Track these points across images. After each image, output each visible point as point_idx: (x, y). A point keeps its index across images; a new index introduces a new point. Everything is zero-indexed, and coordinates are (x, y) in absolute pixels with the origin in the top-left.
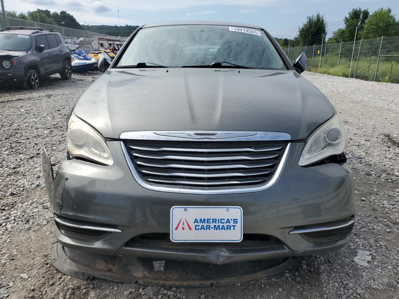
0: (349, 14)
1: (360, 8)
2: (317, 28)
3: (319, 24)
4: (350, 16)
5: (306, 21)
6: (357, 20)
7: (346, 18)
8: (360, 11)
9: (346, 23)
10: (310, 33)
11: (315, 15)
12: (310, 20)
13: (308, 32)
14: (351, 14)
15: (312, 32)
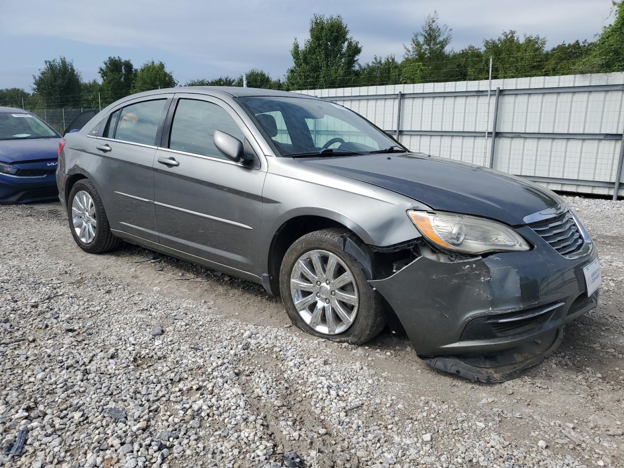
0: (105, 64)
1: (118, 57)
2: (66, 81)
3: (68, 75)
4: (107, 67)
5: (44, 67)
6: (119, 73)
7: (102, 70)
8: (120, 60)
9: (103, 77)
10: (57, 88)
11: (58, 61)
12: (52, 67)
13: (53, 86)
14: (108, 64)
15: (59, 87)
